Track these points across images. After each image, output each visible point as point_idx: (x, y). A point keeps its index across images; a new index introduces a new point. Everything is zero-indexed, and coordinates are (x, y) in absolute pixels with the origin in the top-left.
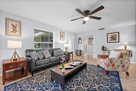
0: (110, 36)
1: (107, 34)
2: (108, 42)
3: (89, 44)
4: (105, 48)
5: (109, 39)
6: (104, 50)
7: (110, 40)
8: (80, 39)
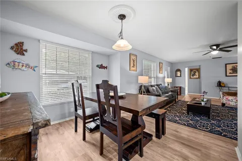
0: (229, 67)
1: (226, 64)
2: (226, 76)
3: (190, 78)
4: (223, 83)
5: (228, 71)
6: (221, 86)
7: (230, 73)
8: (179, 70)
